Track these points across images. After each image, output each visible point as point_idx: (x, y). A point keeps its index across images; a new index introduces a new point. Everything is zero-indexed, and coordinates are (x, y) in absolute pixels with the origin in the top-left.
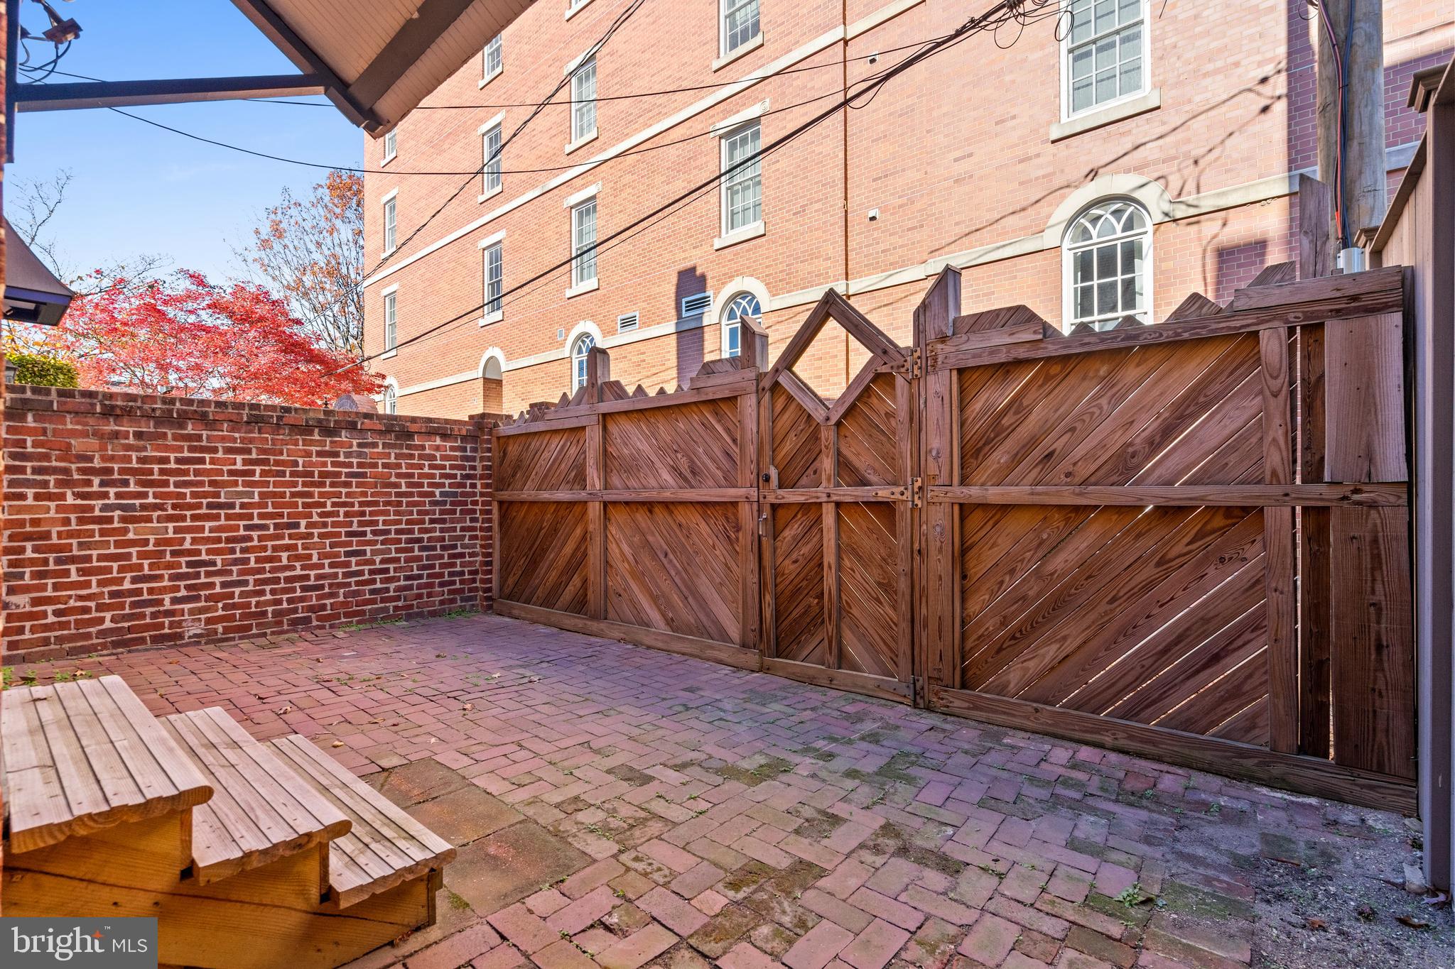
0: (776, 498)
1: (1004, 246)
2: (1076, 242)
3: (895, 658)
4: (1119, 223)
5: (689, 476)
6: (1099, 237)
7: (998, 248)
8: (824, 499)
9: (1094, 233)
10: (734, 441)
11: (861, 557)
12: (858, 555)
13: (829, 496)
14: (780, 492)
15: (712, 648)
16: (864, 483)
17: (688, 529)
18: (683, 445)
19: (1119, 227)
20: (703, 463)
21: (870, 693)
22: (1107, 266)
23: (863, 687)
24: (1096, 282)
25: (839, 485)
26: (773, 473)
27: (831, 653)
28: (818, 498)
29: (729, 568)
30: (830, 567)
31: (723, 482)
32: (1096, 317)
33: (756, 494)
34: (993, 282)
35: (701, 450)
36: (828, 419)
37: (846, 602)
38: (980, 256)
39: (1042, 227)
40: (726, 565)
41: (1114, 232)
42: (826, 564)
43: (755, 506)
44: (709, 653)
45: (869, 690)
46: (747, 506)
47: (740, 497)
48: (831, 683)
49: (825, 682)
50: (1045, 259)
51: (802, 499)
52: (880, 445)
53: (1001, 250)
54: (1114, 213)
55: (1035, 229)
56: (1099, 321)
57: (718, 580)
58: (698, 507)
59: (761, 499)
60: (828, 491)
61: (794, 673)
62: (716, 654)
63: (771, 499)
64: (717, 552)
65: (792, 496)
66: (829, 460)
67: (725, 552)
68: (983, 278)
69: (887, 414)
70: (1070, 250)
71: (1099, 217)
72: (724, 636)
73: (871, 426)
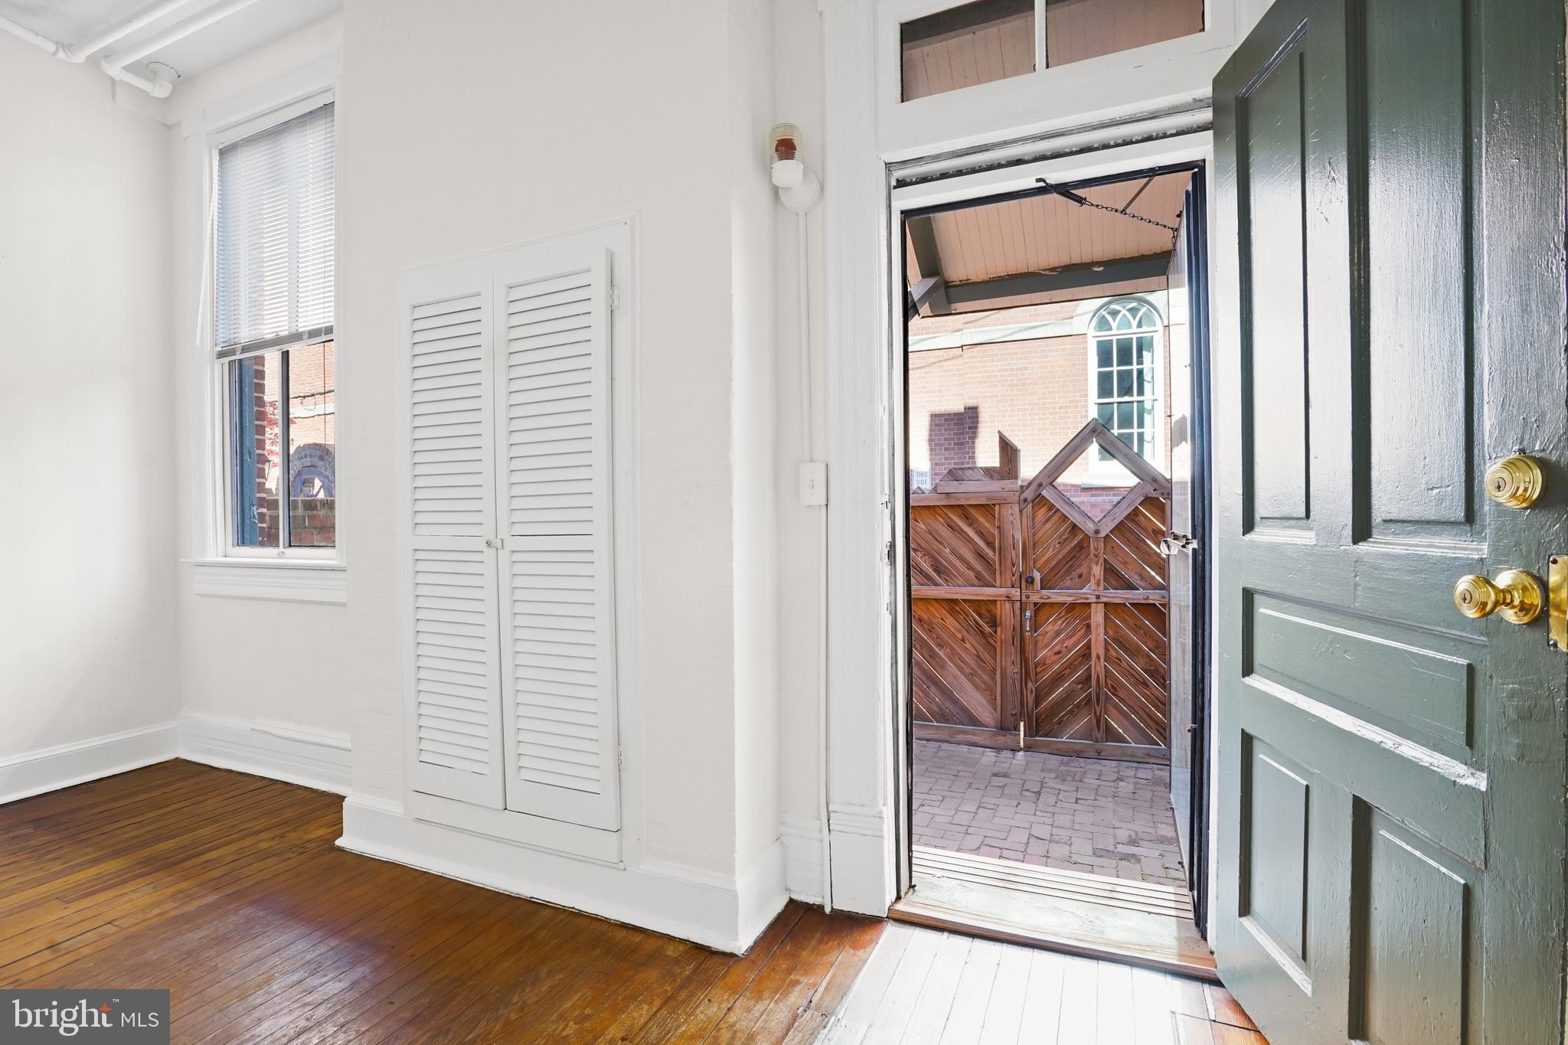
0: (1041, 598)
1: (1037, 327)
2: (1100, 331)
3: (1161, 730)
4: (1134, 319)
5: (934, 574)
6: (1118, 329)
7: (1032, 328)
8: (1093, 599)
9: (1114, 325)
10: (990, 544)
11: (1128, 649)
12: (1125, 647)
13: (1098, 597)
14: (1045, 592)
15: (964, 732)
16: (1131, 587)
17: (930, 624)
18: (924, 545)
19: (1135, 323)
20: (951, 563)
21: (1139, 760)
22: (1125, 357)
23: (1132, 756)
24: (1115, 369)
25: (1106, 588)
26: (1037, 576)
27: (1099, 730)
28: (1087, 599)
29: (982, 660)
30: (1098, 657)
31: (975, 580)
32: (1115, 399)
33: (1018, 593)
34: (1026, 358)
35: (947, 550)
36: (1097, 532)
37: (1112, 686)
38: (1014, 333)
39: (1070, 315)
40: (978, 657)
41: (1130, 326)
42: (1094, 655)
43: (1017, 605)
44: (960, 737)
45: (1139, 757)
46: (1008, 605)
47: (1001, 596)
48: (1099, 756)
49: (1094, 754)
50: (1074, 344)
51: (1069, 600)
52: (1147, 557)
53: (1034, 330)
54: (1131, 310)
55: (1064, 315)
56: (1118, 403)
57: (968, 671)
58: (944, 603)
59: (1024, 598)
60: (1097, 593)
61: (1059, 749)
62: (970, 738)
63: (1035, 598)
64: (968, 645)
65: (1057, 596)
66: (1099, 567)
67: (977, 645)
68: (1016, 353)
69: (1154, 531)
70: (1093, 337)
71: (1119, 312)
72: (974, 721)
73: (1138, 539)
